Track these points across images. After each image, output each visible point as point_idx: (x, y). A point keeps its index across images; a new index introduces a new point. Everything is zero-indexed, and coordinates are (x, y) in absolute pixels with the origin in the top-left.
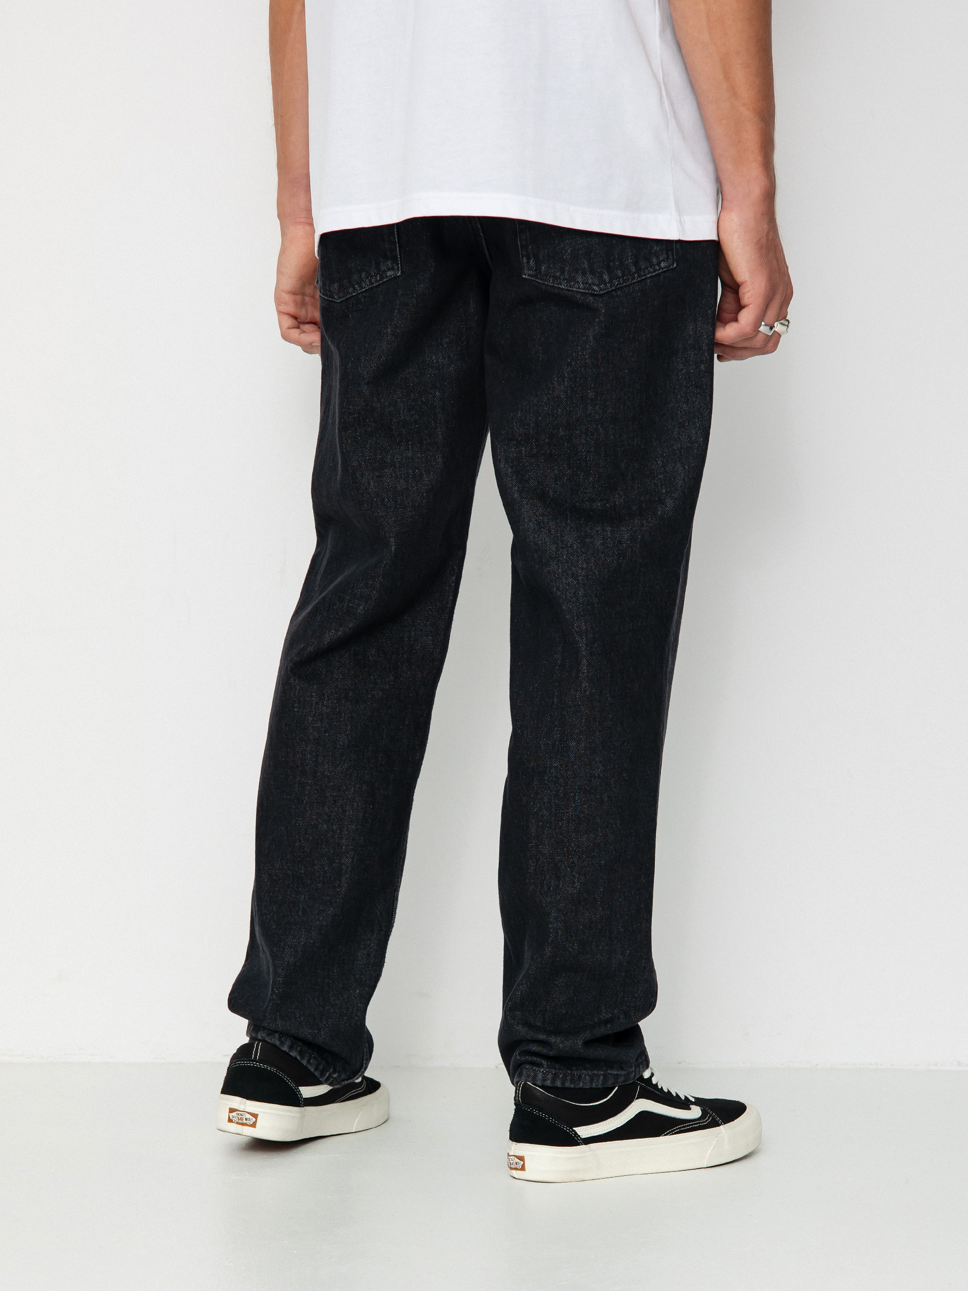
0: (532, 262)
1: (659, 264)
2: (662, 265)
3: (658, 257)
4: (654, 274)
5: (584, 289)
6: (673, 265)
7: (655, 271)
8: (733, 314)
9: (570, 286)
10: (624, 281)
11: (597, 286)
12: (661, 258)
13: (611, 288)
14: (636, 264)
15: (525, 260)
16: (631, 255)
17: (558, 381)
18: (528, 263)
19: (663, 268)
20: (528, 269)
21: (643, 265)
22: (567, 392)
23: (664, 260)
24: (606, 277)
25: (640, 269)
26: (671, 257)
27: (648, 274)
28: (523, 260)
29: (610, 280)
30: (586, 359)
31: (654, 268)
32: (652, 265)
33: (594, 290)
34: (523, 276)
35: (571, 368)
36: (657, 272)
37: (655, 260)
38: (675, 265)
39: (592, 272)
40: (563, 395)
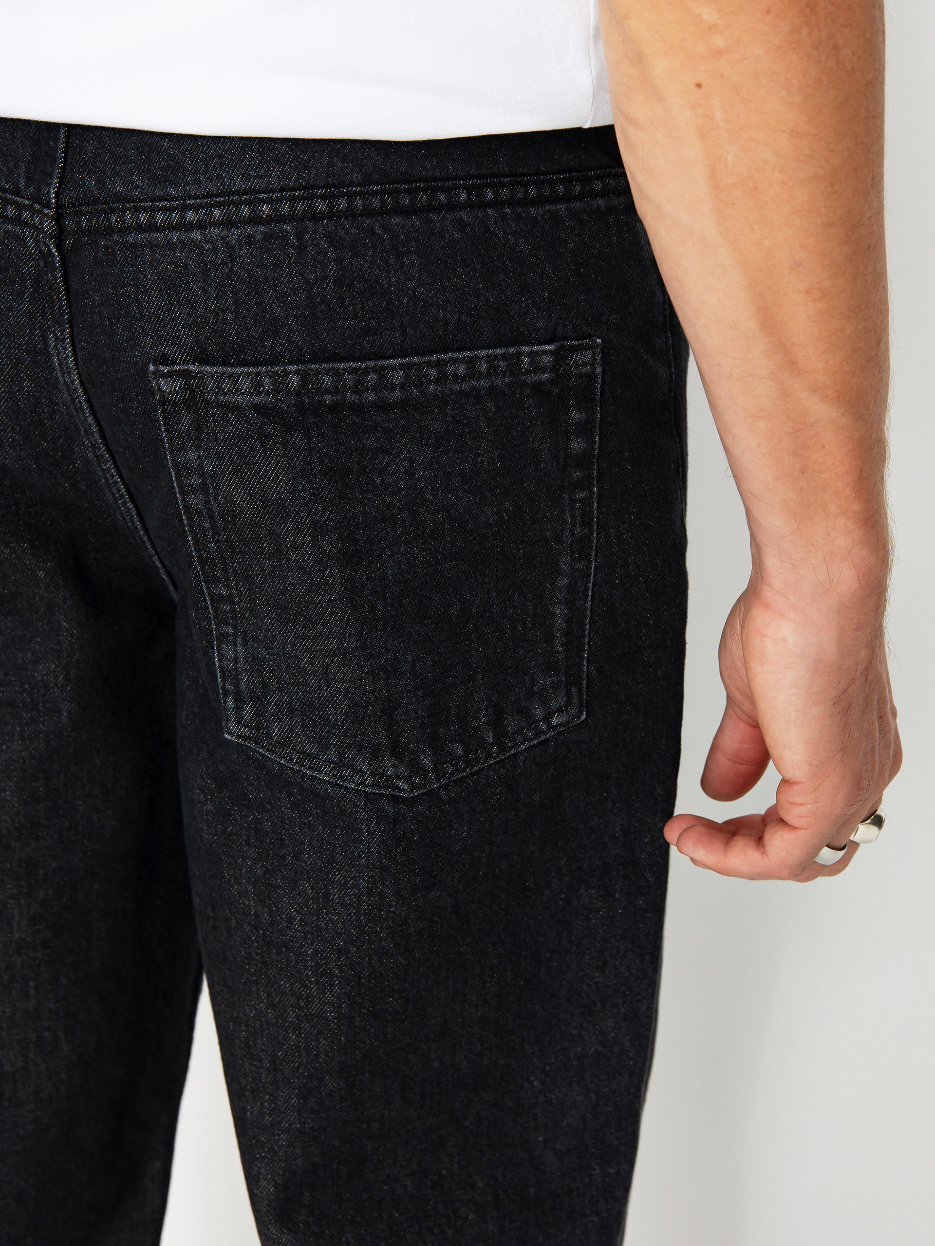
0: (247, 711)
1: (547, 718)
2: (555, 721)
3: (545, 702)
4: (535, 742)
5: (373, 786)
6: (579, 717)
7: (537, 735)
8: (745, 766)
9: (341, 777)
10: (468, 764)
11: (406, 779)
12: (554, 705)
13: (438, 781)
14: (497, 724)
15: (230, 703)
16: (486, 708)
17: (317, 983)
18: (238, 709)
19: (556, 727)
20: (239, 723)
21: (511, 724)
22: (340, 1007)
23: (560, 711)
24: (427, 761)
25: (506, 734)
26: (575, 701)
27: (523, 743)
28: (225, 702)
29: (435, 766)
30: (381, 939)
31: (537, 727)
32: (532, 723)
33: (397, 788)
34: (226, 736)
35: (347, 958)
36: (543, 737)
37: (538, 712)
38: (584, 717)
39: (396, 751)
40: (331, 1012)
